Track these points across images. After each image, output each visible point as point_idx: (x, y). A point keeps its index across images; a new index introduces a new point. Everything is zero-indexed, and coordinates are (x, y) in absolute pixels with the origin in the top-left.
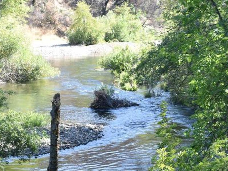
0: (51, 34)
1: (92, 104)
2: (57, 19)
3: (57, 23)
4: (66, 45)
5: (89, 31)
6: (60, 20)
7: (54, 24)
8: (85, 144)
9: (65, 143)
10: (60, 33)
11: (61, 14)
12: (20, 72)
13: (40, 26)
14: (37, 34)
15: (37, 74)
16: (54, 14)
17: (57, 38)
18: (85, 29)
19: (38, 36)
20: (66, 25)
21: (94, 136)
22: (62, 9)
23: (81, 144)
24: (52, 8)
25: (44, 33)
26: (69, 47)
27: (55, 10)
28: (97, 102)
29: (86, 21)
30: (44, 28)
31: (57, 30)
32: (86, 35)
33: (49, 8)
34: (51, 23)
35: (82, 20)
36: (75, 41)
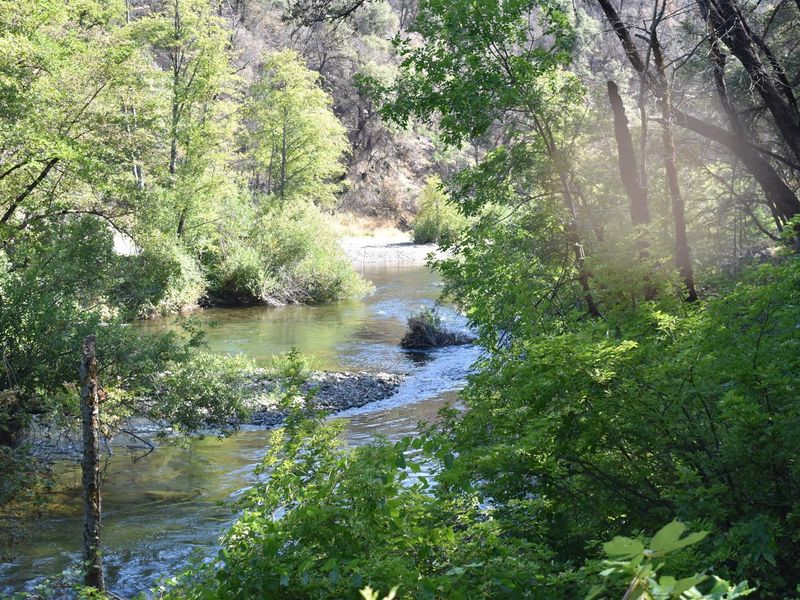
0: (388, 226)
1: (403, 340)
2: (400, 203)
3: (399, 208)
4: (408, 244)
5: (444, 221)
6: (405, 204)
7: (395, 210)
8: (359, 407)
9: (325, 405)
10: (403, 226)
11: (406, 195)
12: (311, 288)
13: (373, 214)
14: (367, 226)
15: (339, 290)
16: (394, 195)
17: (399, 232)
18: (438, 219)
19: (367, 230)
20: (413, 211)
21: (380, 394)
22: (411, 186)
23: (353, 406)
24: (394, 186)
25: (379, 226)
26: (411, 247)
27: (397, 188)
28: (411, 336)
29: (440, 207)
30: (380, 216)
31: (399, 221)
32: (440, 228)
33: (387, 185)
34: (391, 209)
35: (435, 204)
36: (423, 238)
